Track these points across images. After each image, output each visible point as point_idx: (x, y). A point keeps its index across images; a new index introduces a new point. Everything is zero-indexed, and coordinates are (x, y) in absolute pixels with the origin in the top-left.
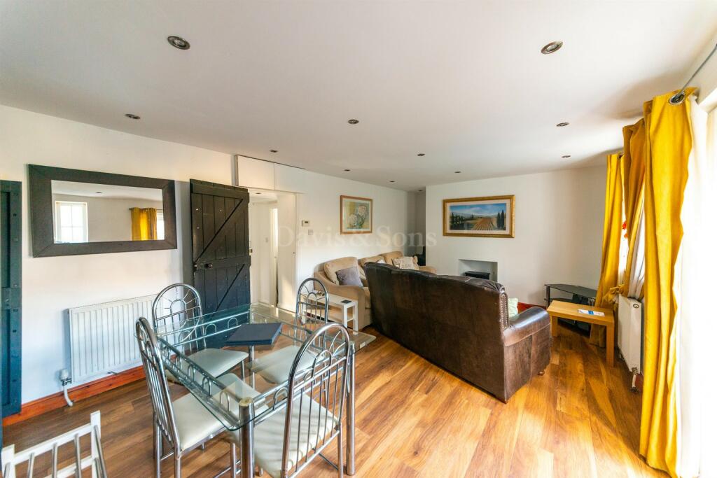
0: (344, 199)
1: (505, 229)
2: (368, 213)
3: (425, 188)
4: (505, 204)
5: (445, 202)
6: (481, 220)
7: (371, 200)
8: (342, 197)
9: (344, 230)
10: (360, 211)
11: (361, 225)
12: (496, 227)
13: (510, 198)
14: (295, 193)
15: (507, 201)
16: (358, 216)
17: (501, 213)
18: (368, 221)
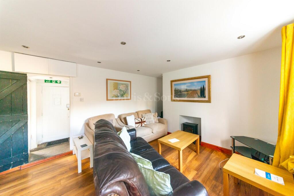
0: (109, 81)
1: (205, 97)
2: (128, 89)
3: (162, 75)
4: (205, 81)
5: (172, 81)
6: (191, 92)
7: (130, 82)
8: (107, 80)
9: (109, 98)
10: (122, 88)
11: (122, 96)
12: (200, 96)
13: (208, 77)
14: (69, 77)
15: (206, 79)
16: (120, 90)
17: (202, 87)
18: (128, 93)
